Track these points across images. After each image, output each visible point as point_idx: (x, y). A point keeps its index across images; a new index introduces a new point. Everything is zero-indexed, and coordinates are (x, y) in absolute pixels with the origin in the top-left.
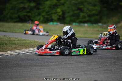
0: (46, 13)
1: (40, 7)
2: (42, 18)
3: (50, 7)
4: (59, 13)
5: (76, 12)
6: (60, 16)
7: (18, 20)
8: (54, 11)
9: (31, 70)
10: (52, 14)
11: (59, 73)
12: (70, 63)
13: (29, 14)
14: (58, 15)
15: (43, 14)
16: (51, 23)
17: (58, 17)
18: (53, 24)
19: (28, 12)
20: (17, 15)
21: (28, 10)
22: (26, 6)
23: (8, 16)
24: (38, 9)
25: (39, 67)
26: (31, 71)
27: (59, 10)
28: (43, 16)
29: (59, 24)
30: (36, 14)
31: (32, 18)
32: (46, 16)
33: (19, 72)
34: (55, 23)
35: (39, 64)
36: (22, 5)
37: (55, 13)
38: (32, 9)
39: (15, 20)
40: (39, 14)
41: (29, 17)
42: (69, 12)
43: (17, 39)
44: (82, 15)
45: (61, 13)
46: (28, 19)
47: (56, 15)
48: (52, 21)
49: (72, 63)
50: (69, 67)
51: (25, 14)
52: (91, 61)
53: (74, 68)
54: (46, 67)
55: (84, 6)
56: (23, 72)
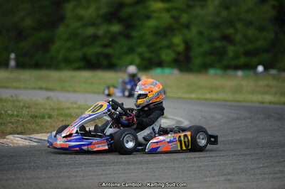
0: (149, 46)
1: (134, 34)
2: (137, 60)
3: (156, 34)
4: (178, 46)
5: (217, 44)
6: (179, 54)
7: (82, 64)
8: (165, 43)
9: (104, 173)
10: (161, 49)
11: (168, 179)
12: (195, 158)
13: (109, 51)
14: (175, 51)
15: (140, 50)
16: (158, 71)
17: (174, 56)
18: (163, 73)
19: (106, 46)
20: (78, 54)
21: (106, 41)
22: (101, 32)
23: (60, 57)
24: (128, 37)
25: (122, 166)
26: (102, 175)
27: (177, 40)
28: (141, 55)
29: (176, 72)
30: (125, 49)
31: (115, 60)
32: (147, 55)
34: (167, 71)
36: (90, 31)
37: (168, 47)
38: (114, 38)
39: (77, 65)
40: (131, 50)
41: (107, 56)
42: (200, 45)
43: (75, 106)
44: (231, 50)
45: (181, 48)
46: (105, 62)
47: (169, 52)
48: (160, 64)
50: (191, 165)
51: (98, 50)
52: (243, 152)
53: (202, 168)
54: (137, 166)
55: (236, 30)
56: (84, 176)
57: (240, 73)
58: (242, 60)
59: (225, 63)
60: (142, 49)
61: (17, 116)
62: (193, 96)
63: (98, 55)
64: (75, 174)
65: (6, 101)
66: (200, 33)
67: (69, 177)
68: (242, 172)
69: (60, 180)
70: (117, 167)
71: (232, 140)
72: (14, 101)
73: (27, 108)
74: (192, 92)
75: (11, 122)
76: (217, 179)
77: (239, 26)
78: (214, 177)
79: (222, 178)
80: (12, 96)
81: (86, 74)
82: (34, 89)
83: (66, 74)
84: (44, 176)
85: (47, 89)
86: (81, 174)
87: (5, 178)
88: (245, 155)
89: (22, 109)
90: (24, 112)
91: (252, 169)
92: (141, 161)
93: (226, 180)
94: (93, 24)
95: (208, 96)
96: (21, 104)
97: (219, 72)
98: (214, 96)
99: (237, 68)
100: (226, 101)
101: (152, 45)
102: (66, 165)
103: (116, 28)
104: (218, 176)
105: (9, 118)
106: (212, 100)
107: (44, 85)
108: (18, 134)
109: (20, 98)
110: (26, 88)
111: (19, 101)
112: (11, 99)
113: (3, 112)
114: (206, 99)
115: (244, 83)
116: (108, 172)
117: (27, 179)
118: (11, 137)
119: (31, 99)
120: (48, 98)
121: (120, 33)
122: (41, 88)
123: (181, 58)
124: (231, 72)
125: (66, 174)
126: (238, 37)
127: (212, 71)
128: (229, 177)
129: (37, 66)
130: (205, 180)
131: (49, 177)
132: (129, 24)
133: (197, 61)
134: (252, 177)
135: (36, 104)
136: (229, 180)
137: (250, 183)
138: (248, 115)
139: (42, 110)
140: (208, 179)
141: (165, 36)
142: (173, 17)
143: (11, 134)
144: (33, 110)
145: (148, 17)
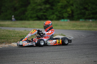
1: (54, 8)
2: (55, 17)
3: (62, 8)
4: (69, 12)
5: (83, 11)
6: (69, 14)
7: (36, 18)
8: (65, 11)
10: (63, 13)
11: (66, 57)
13: (45, 14)
14: (68, 13)
15: (56, 13)
16: (63, 20)
17: (68, 15)
18: (64, 21)
19: (44, 12)
20: (35, 15)
21: (44, 11)
22: (43, 8)
23: (29, 16)
24: (52, 9)
26: (44, 56)
27: (69, 10)
28: (56, 15)
29: (68, 20)
30: (51, 13)
31: (47, 17)
32: (59, 15)
33: (35, 56)
34: (66, 20)
35: (51, 51)
36: (39, 7)
37: (66, 12)
38: (47, 9)
39: (34, 19)
40: (53, 13)
41: (45, 16)
42: (77, 11)
44: (87, 12)
45: (70, 12)
46: (44, 18)
47: (66, 14)
48: (63, 18)
49: (77, 49)
51: (42, 13)
52: (92, 47)
53: (78, 53)
54: (56, 53)
55: (89, 6)
56: (38, 56)
57: (91, 20)
58: (91, 16)
59: (85, 17)
60: (57, 13)
61: (15, 36)
62: (75, 28)
63: (42, 15)
64: (34, 55)
65: (11, 31)
66: (77, 7)
67: (33, 57)
68: (92, 54)
69: (30, 58)
70: (49, 53)
71: (88, 43)
72: (14, 31)
73: (18, 34)
74: (74, 27)
75: (13, 39)
76: (83, 56)
77: (89, 4)
78: (82, 56)
79: (85, 56)
80: (13, 30)
81: (38, 22)
82: (20, 27)
83: (31, 22)
84: (24, 56)
85: (25, 27)
86: (37, 55)
87: (11, 57)
88: (93, 48)
89: (16, 34)
90: (17, 35)
91: (96, 53)
92: (57, 51)
93: (86, 57)
94: (40, 5)
95: (80, 28)
96: (16, 32)
97: (83, 20)
98: (82, 28)
99: (90, 19)
100: (86, 30)
101: (60, 11)
102: (31, 52)
103: (48, 6)
104: (84, 55)
105: (12, 37)
106: (81, 30)
107: (24, 26)
108: (15, 42)
109: (16, 30)
110: (18, 27)
111: (16, 31)
112: (13, 31)
113: (10, 35)
114: (79, 30)
115: (92, 24)
116: (46, 55)
117: (19, 57)
118: (13, 43)
119: (19, 31)
120: (25, 30)
121: (49, 8)
122: (23, 27)
123: (70, 16)
124: (87, 20)
125: (32, 55)
126: (89, 8)
127: (81, 20)
128: (87, 56)
129: (21, 19)
130: (79, 57)
131: (26, 57)
132: (52, 5)
133: (76, 17)
134: (95, 55)
135: (21, 32)
136: (87, 57)
137: (95, 58)
138: (94, 35)
139: (23, 34)
140: (80, 56)
141: (65, 8)
142: (67, 2)
143: (13, 42)
144: (20, 34)
145: (59, 2)
